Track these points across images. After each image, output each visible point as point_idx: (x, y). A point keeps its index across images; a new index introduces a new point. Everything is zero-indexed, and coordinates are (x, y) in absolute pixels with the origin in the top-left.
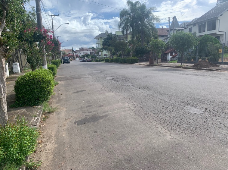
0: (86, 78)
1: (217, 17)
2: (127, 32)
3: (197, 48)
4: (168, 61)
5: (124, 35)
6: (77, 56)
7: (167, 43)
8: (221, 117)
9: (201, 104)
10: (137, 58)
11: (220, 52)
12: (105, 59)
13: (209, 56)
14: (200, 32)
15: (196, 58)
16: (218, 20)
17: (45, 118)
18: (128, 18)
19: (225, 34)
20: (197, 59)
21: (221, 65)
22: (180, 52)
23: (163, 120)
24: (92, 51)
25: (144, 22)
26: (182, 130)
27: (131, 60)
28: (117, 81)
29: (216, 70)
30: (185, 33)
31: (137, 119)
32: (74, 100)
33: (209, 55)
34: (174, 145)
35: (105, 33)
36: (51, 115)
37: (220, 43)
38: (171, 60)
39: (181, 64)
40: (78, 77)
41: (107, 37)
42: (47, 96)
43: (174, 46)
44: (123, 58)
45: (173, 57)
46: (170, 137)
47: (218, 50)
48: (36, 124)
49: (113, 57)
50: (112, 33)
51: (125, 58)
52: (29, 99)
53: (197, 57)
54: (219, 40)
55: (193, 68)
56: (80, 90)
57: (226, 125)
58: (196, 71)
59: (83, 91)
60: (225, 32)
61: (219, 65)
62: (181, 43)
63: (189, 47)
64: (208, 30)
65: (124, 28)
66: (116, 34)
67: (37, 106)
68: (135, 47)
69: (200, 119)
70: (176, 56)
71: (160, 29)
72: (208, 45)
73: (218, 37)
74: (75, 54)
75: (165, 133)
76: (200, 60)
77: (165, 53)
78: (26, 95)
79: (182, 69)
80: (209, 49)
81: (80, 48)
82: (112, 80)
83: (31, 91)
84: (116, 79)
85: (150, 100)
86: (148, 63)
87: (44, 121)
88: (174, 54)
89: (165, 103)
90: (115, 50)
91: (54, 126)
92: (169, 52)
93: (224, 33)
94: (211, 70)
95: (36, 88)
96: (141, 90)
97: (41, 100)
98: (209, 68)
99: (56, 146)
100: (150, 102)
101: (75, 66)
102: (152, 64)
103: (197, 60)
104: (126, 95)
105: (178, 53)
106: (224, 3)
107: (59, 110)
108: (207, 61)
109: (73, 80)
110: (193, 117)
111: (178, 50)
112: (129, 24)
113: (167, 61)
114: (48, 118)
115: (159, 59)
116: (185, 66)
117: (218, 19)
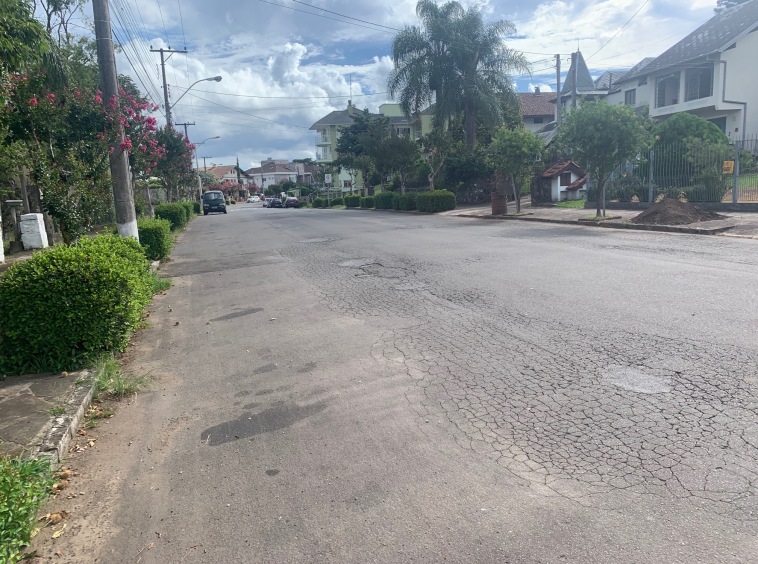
0: (270, 263)
1: (718, 54)
2: (417, 106)
3: (652, 158)
4: (556, 201)
5: (407, 116)
6: (253, 190)
7: (552, 142)
8: (733, 407)
9: (660, 355)
10: (452, 194)
11: (728, 169)
12: (347, 199)
13: (691, 184)
14: (661, 103)
15: (647, 191)
16: (722, 65)
17: (96, 418)
18: (422, 59)
19: (745, 109)
20: (651, 194)
21: (729, 215)
22: (593, 171)
23: (522, 419)
24: (302, 172)
25: (474, 71)
26: (588, 459)
27: (433, 199)
28: (376, 274)
29: (714, 232)
30: (609, 108)
31: (430, 417)
32: (214, 345)
33: (691, 180)
34: (556, 524)
35: (346, 111)
36: (122, 406)
37: (726, 141)
38: (566, 200)
39: (598, 213)
40: (245, 261)
41: (352, 122)
42: (114, 334)
43: (575, 151)
44: (404, 193)
45: (572, 189)
46: (544, 490)
47: (720, 164)
48: (56, 443)
49: (371, 192)
50: (370, 111)
51: (411, 192)
52: (46, 346)
53: (651, 187)
54: (724, 131)
55: (638, 225)
56: (243, 307)
57: (749, 438)
58: (646, 237)
59: (253, 311)
60: (745, 104)
61: (723, 214)
62: (596, 142)
63: (622, 156)
64: (690, 97)
65: (407, 93)
66: (382, 115)
67: (75, 370)
68: (444, 158)
69: (657, 416)
70: (580, 186)
71: (528, 96)
72: (688, 145)
73: (720, 120)
74: (245, 181)
75: (526, 475)
76: (660, 197)
77: (546, 174)
78: (34, 331)
79: (600, 229)
80: (690, 159)
81: (262, 163)
82: (361, 272)
83: (55, 319)
84: (375, 268)
85: (485, 343)
86: (488, 210)
87: (92, 428)
88: (573, 179)
89: (534, 354)
90: (380, 167)
91: (126, 447)
92: (557, 171)
93: (741, 107)
94: (697, 232)
95: (73, 307)
96: (455, 306)
97: (92, 348)
98: (692, 226)
99: (115, 531)
100: (482, 349)
101: (243, 221)
102: (499, 214)
103: (650, 199)
104: (402, 326)
105: (588, 176)
106: (741, 5)
107: (154, 387)
108: (684, 201)
109: (227, 272)
110: (632, 406)
111: (588, 166)
112: (425, 80)
113: (551, 201)
114: (107, 417)
115: (523, 195)
116: (610, 219)
117: (722, 59)
